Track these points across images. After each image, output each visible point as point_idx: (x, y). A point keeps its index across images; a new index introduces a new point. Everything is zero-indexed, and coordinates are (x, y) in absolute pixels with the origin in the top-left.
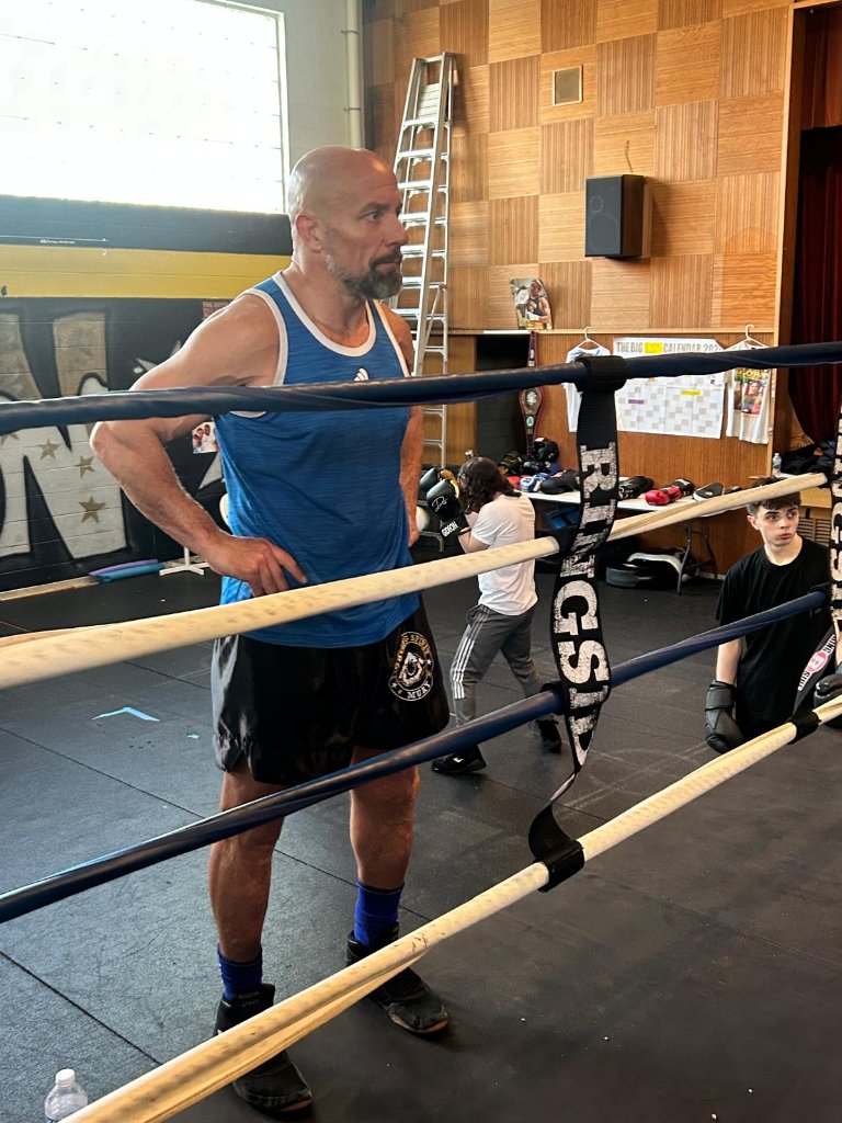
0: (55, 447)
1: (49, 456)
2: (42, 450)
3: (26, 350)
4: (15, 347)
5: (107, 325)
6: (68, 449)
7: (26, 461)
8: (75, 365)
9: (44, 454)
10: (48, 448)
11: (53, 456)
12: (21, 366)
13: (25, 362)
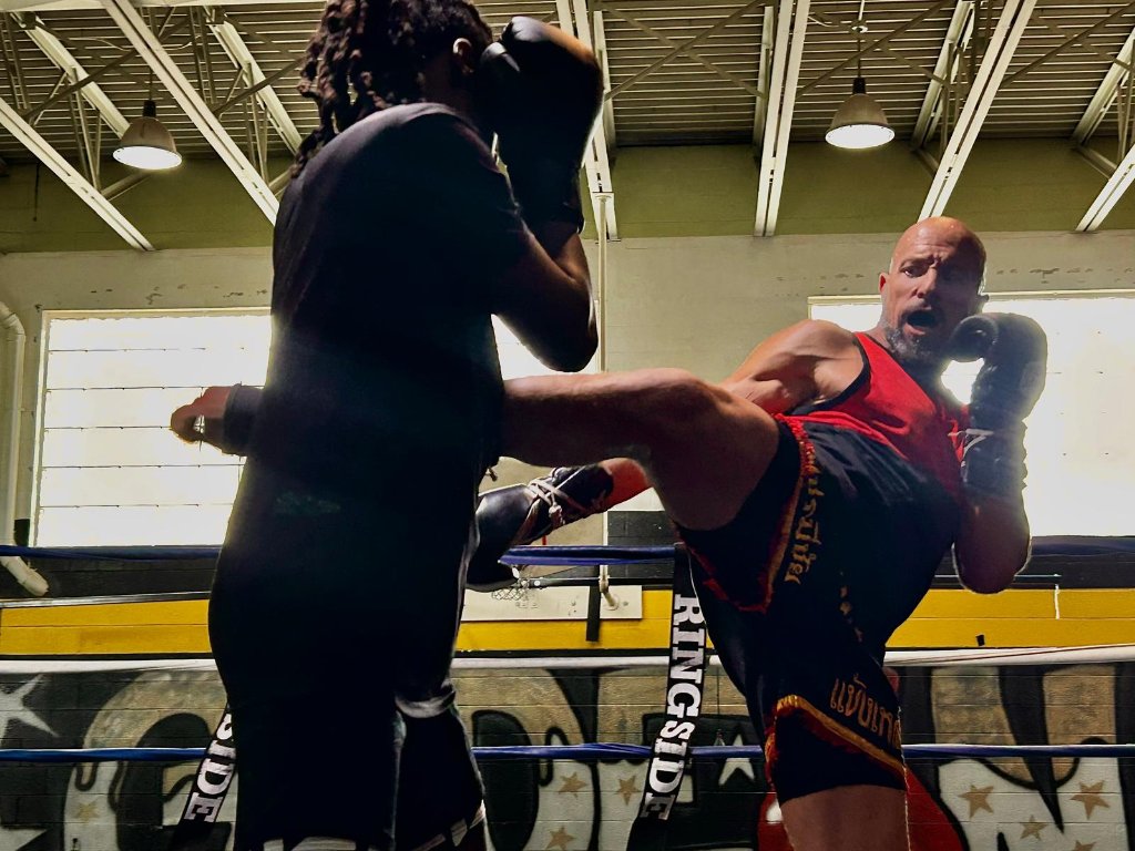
0: (1042, 826)
1: (1032, 837)
2: (1023, 828)
3: (1006, 706)
4: (992, 702)
5: (1117, 681)
6: (1059, 831)
7: (1001, 838)
8: (1071, 727)
9: (1025, 834)
10: (1032, 826)
11: (1038, 836)
12: (999, 725)
13: (1005, 722)
